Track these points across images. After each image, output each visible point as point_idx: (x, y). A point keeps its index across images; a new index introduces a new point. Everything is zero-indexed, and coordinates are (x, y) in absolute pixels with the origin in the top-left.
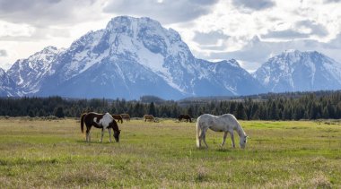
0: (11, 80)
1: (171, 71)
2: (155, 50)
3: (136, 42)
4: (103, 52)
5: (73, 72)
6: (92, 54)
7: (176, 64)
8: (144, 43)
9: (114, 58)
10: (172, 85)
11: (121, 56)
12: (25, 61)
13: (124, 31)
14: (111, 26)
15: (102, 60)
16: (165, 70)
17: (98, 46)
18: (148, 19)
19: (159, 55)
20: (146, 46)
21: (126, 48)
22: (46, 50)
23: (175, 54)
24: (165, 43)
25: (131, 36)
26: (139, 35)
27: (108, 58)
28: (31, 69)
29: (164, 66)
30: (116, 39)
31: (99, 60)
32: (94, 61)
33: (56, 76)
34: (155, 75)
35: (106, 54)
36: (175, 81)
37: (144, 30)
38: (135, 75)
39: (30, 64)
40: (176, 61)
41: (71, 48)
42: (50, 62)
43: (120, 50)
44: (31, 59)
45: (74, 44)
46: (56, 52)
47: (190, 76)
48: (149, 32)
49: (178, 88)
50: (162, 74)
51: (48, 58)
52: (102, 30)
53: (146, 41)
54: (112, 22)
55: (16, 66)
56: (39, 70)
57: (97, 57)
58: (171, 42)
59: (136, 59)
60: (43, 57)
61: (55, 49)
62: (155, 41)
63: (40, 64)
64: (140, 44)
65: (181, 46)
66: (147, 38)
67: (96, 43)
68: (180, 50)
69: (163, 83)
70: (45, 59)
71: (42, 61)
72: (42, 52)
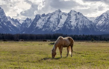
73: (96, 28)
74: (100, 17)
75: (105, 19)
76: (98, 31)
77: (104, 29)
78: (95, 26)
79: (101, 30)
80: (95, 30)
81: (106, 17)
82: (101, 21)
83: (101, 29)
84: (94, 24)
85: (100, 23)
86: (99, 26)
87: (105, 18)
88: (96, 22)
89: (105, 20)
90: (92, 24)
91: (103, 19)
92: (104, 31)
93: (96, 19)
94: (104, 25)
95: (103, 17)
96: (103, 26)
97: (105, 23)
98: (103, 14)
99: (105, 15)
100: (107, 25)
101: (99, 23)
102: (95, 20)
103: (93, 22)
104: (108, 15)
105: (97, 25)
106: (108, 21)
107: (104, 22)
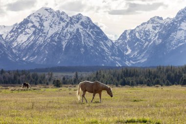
0: (119, 51)
5: (179, 41)
12: (132, 31)
22: (152, 20)
28: (138, 40)
33: (163, 45)
39: (137, 35)
41: (177, 17)
42: (156, 32)
44: (138, 29)
45: (179, 13)
46: (161, 22)
51: (154, 28)
55: (124, 36)
56: (146, 40)
60: (150, 27)
61: (161, 19)
63: (147, 34)
70: (151, 29)
71: (148, 31)
72: (148, 22)
73: (12, 53)
74: (21, 24)
75: (34, 29)
77: (33, 55)
78: (9, 48)
79: (24, 59)
80: (10, 57)
81: (37, 25)
82: (25, 34)
83: (25, 56)
84: (6, 43)
85: (22, 39)
86: (19, 48)
87: (34, 26)
88: (12, 36)
89: (34, 33)
90: (3, 42)
91: (31, 31)
92: (32, 59)
93: (12, 31)
94: (32, 46)
95: (30, 25)
96: (30, 49)
97: (35, 41)
98: (29, 17)
99: (33, 19)
100: (40, 46)
101: (19, 40)
102: (10, 32)
103: (4, 37)
104: (41, 20)
105: (15, 44)
106: (41, 36)
107: (33, 37)
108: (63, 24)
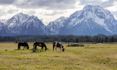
0: (48, 29)
1: (107, 25)
2: (101, 17)
3: (94, 15)
4: (82, 18)
5: (71, 26)
6: (78, 19)
7: (109, 22)
8: (97, 15)
9: (86, 20)
10: (108, 30)
11: (88, 19)
12: (53, 22)
13: (89, 11)
14: (85, 9)
15: (82, 21)
16: (105, 25)
17: (80, 16)
18: (98, 6)
19: (102, 19)
20: (97, 16)
21: (90, 17)
22: (61, 18)
23: (108, 18)
24: (104, 15)
25: (92, 12)
26: (95, 12)
27: (84, 21)
28: (55, 25)
29: (104, 23)
30: (87, 13)
31: (80, 21)
32: (79, 22)
33: (64, 27)
34: (101, 27)
35: (83, 19)
36: (109, 29)
37: (97, 10)
38: (94, 27)
39: (55, 23)
40: (109, 21)
41: (70, 17)
42: (62, 22)
43: (88, 18)
44: (55, 21)
46: (64, 18)
47: (114, 27)
48: (98, 11)
49: (110, 31)
50: (104, 26)
51: (62, 21)
52: (81, 10)
53: (98, 14)
54: (85, 7)
55: (50, 24)
56: (58, 25)
57: (80, 20)
58: (107, 14)
59: (94, 21)
60: (60, 20)
61: (64, 17)
62: (101, 14)
63: (59, 23)
64: (96, 15)
65: (110, 16)
66: (98, 13)
67: (79, 15)
68: (110, 17)
69: (104, 29)
70: (60, 21)
71: (59, 22)
72: (59, 19)
74: (11, 19)
75: (16, 21)
76: (10, 32)
77: (16, 31)
78: (7, 28)
79: (12, 32)
80: (7, 31)
82: (13, 23)
83: (12, 31)
84: (5, 26)
85: (12, 24)
86: (10, 28)
87: (16, 20)
88: (8, 24)
89: (16, 22)
90: (4, 26)
91: (15, 22)
92: (15, 32)
93: (8, 22)
94: (15, 27)
95: (14, 19)
98: (14, 16)
99: (16, 17)
100: (18, 27)
101: (10, 25)
102: (7, 22)
103: (5, 24)
104: (19, 17)
105: (9, 26)
106: (19, 24)
107: (15, 24)
108: (27, 19)
